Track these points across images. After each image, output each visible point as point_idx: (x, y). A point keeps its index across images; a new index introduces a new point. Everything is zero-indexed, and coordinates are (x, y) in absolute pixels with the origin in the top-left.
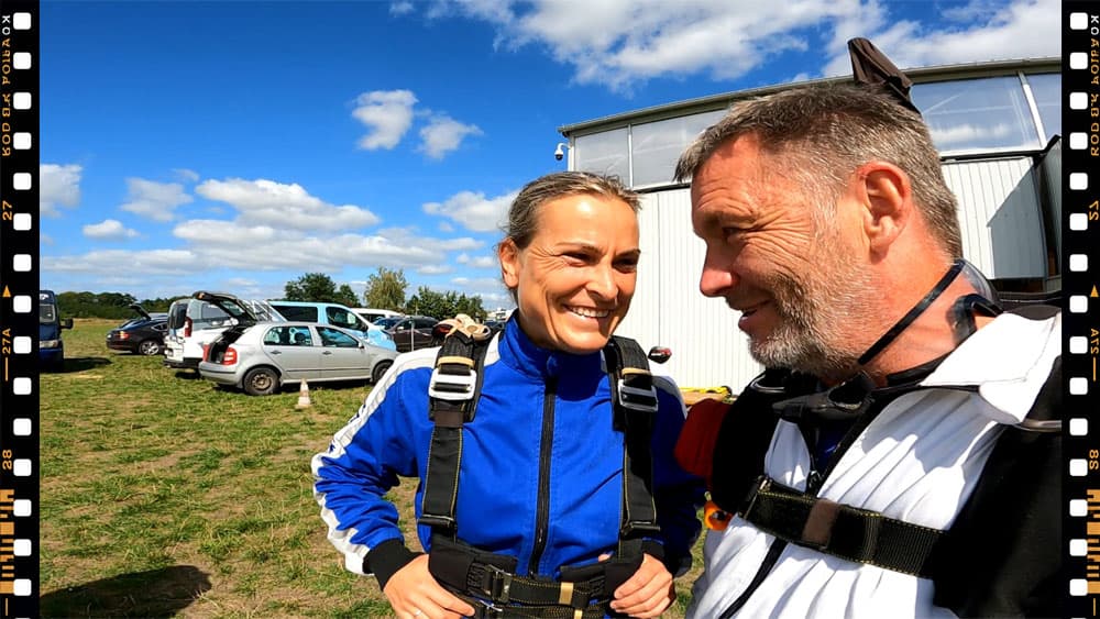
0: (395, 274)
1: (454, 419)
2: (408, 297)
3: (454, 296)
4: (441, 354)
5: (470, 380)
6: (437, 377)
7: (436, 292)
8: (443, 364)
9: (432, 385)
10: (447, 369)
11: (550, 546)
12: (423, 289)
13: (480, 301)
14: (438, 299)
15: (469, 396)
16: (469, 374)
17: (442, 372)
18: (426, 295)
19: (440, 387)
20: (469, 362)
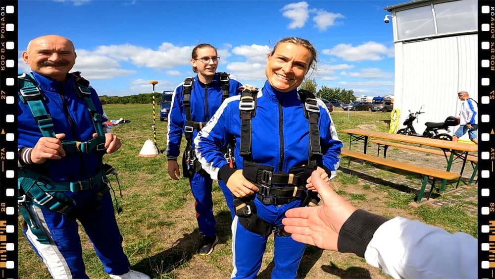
0: (311, 81)
1: (248, 117)
2: (317, 91)
3: (339, 90)
4: (241, 97)
5: (253, 104)
6: (241, 103)
7: (330, 88)
8: (243, 99)
9: (240, 106)
10: (244, 101)
11: (285, 160)
12: (324, 87)
13: (353, 92)
14: (331, 91)
15: (253, 108)
16: (252, 102)
17: (243, 102)
18: (325, 89)
19: (242, 106)
20: (252, 98)
